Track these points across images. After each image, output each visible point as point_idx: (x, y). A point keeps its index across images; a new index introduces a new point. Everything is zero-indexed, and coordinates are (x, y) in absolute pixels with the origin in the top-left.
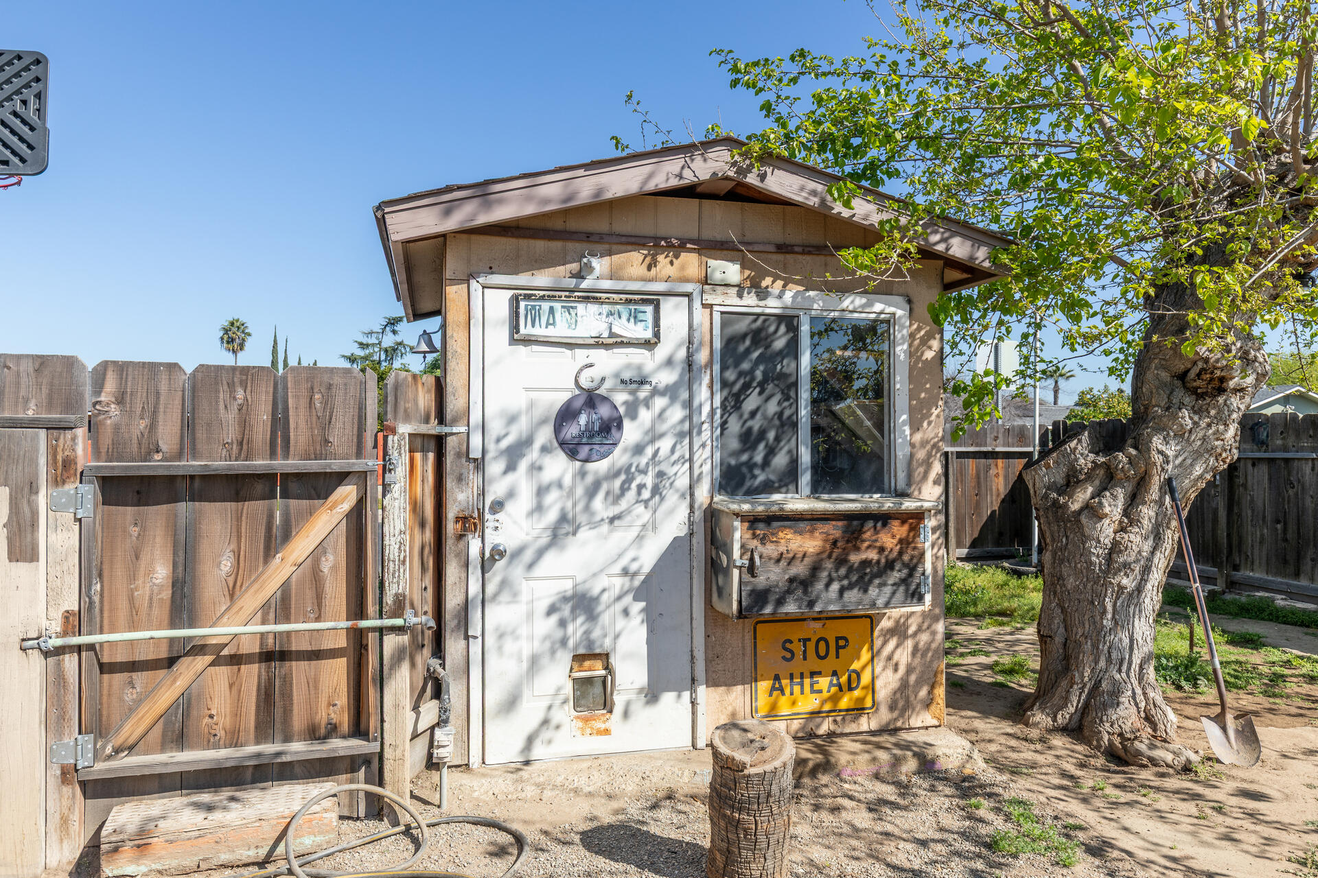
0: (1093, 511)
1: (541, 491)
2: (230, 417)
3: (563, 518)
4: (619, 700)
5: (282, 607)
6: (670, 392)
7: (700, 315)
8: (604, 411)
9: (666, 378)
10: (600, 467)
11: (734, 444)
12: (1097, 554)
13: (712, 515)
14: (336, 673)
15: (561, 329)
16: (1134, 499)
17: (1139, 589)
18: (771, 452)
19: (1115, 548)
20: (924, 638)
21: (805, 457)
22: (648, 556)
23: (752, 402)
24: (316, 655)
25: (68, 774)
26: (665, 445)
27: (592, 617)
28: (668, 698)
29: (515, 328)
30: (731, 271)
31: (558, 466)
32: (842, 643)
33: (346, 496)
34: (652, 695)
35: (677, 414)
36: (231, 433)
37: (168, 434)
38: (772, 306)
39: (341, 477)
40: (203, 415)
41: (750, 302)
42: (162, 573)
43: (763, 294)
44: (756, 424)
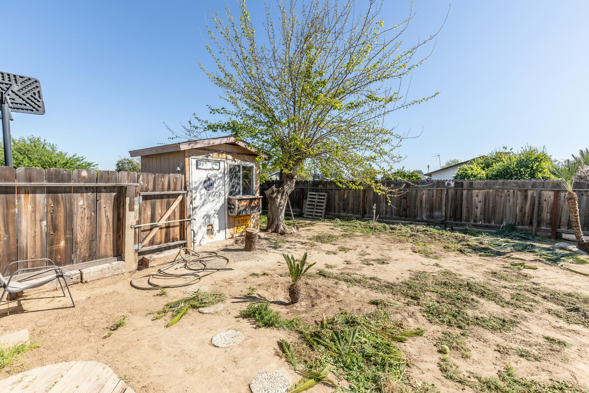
0: (277, 197)
1: (201, 196)
2: (161, 183)
3: (205, 200)
4: (214, 232)
5: (169, 219)
6: (221, 178)
7: (226, 165)
8: (211, 181)
9: (220, 176)
10: (210, 192)
11: (231, 187)
12: (278, 204)
13: (229, 200)
14: (177, 230)
15: (204, 167)
16: (282, 195)
17: (282, 210)
18: (236, 189)
19: (280, 203)
20: (257, 218)
21: (241, 189)
22: (218, 207)
23: (233, 181)
24: (174, 227)
25: (136, 251)
26: (221, 187)
27: (210, 219)
28: (221, 231)
29: (197, 166)
30: (230, 157)
31: (204, 191)
32: (246, 220)
33: (180, 197)
34: (219, 231)
35: (222, 182)
36: (160, 187)
37: (151, 186)
38: (236, 164)
39: (179, 194)
40: (157, 183)
41: (233, 163)
42: (149, 213)
43: (235, 161)
44: (234, 184)
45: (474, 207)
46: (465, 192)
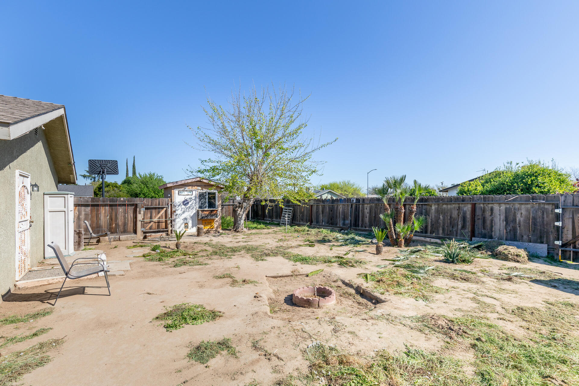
0: (238, 210)
1: (182, 209)
2: (155, 203)
3: (184, 211)
4: (189, 228)
5: (159, 218)
6: (194, 199)
7: (197, 192)
8: (188, 201)
10: (187, 206)
11: (200, 204)
12: (238, 214)
13: (198, 211)
14: (164, 224)
15: (183, 194)
16: (241, 209)
17: (242, 217)
18: (204, 205)
19: (239, 213)
20: (219, 222)
21: (207, 205)
22: (192, 215)
23: (202, 200)
24: (162, 222)
25: (142, 231)
26: (193, 205)
27: (187, 220)
29: (179, 194)
30: (200, 188)
31: (183, 206)
32: (211, 222)
33: (165, 209)
34: (193, 227)
35: (195, 202)
36: (155, 204)
37: (150, 204)
38: (204, 191)
39: (164, 207)
40: (153, 202)
41: (202, 191)
42: (149, 215)
43: (203, 190)
44: (203, 202)
45: (365, 217)
46: (361, 206)
